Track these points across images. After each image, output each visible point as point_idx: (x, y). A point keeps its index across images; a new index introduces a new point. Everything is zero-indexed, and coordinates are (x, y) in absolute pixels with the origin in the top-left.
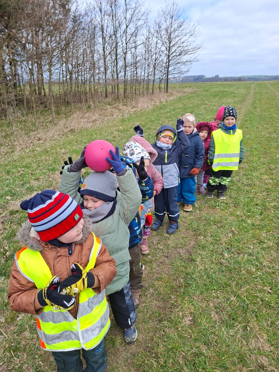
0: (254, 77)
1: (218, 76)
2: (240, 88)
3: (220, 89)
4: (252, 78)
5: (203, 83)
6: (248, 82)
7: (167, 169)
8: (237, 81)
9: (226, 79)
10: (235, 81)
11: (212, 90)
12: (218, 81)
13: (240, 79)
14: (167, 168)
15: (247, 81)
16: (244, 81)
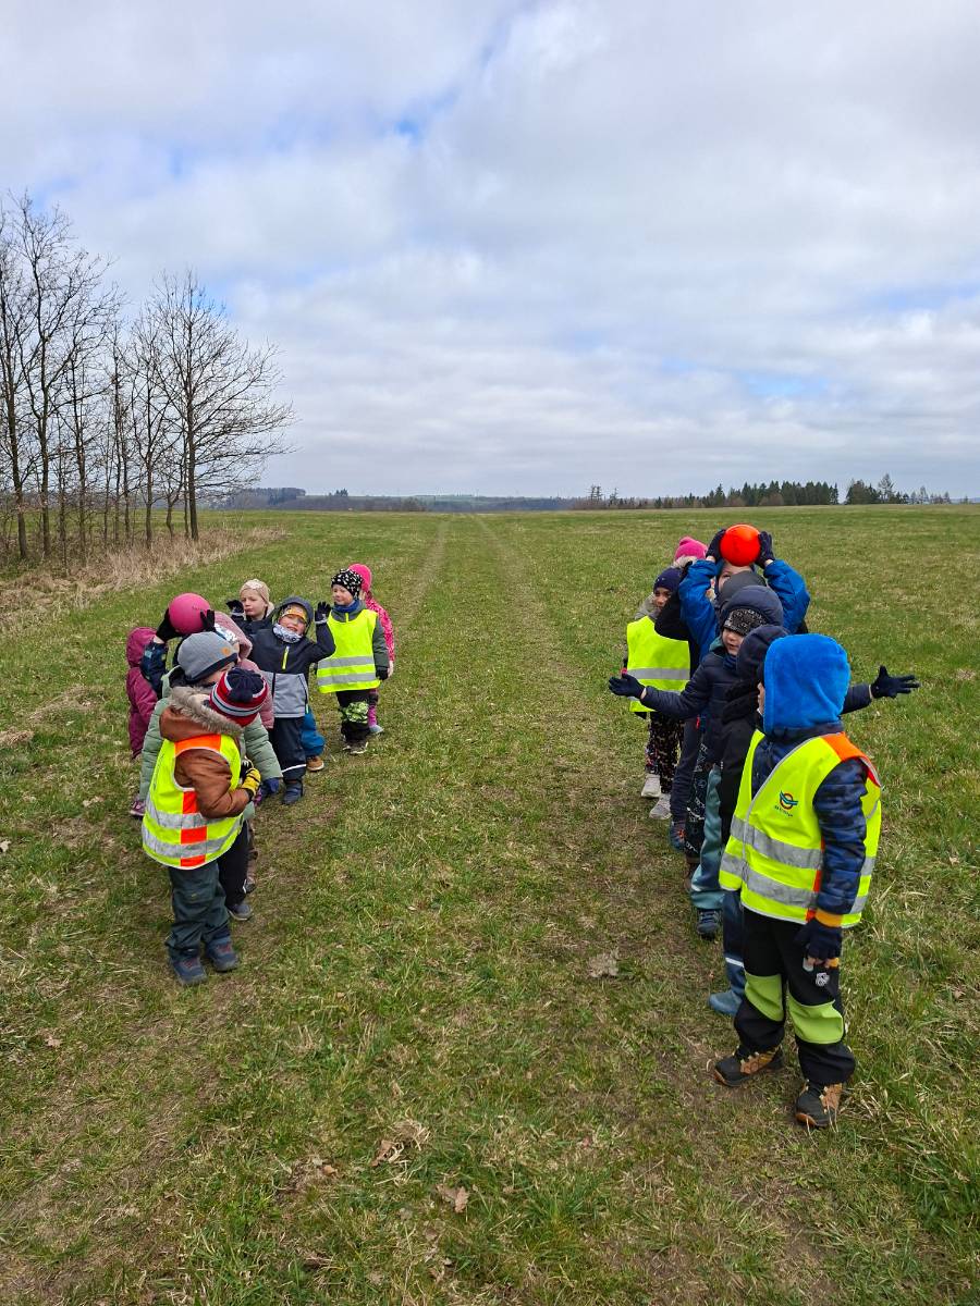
0: (448, 500)
1: (344, 492)
2: (410, 531)
3: (355, 533)
4: (445, 504)
5: (302, 512)
6: (433, 514)
7: (283, 682)
8: (404, 510)
9: (370, 504)
10: (397, 510)
11: (334, 535)
12: (346, 509)
13: (410, 505)
14: (283, 679)
15: (430, 511)
16: (423, 510)
